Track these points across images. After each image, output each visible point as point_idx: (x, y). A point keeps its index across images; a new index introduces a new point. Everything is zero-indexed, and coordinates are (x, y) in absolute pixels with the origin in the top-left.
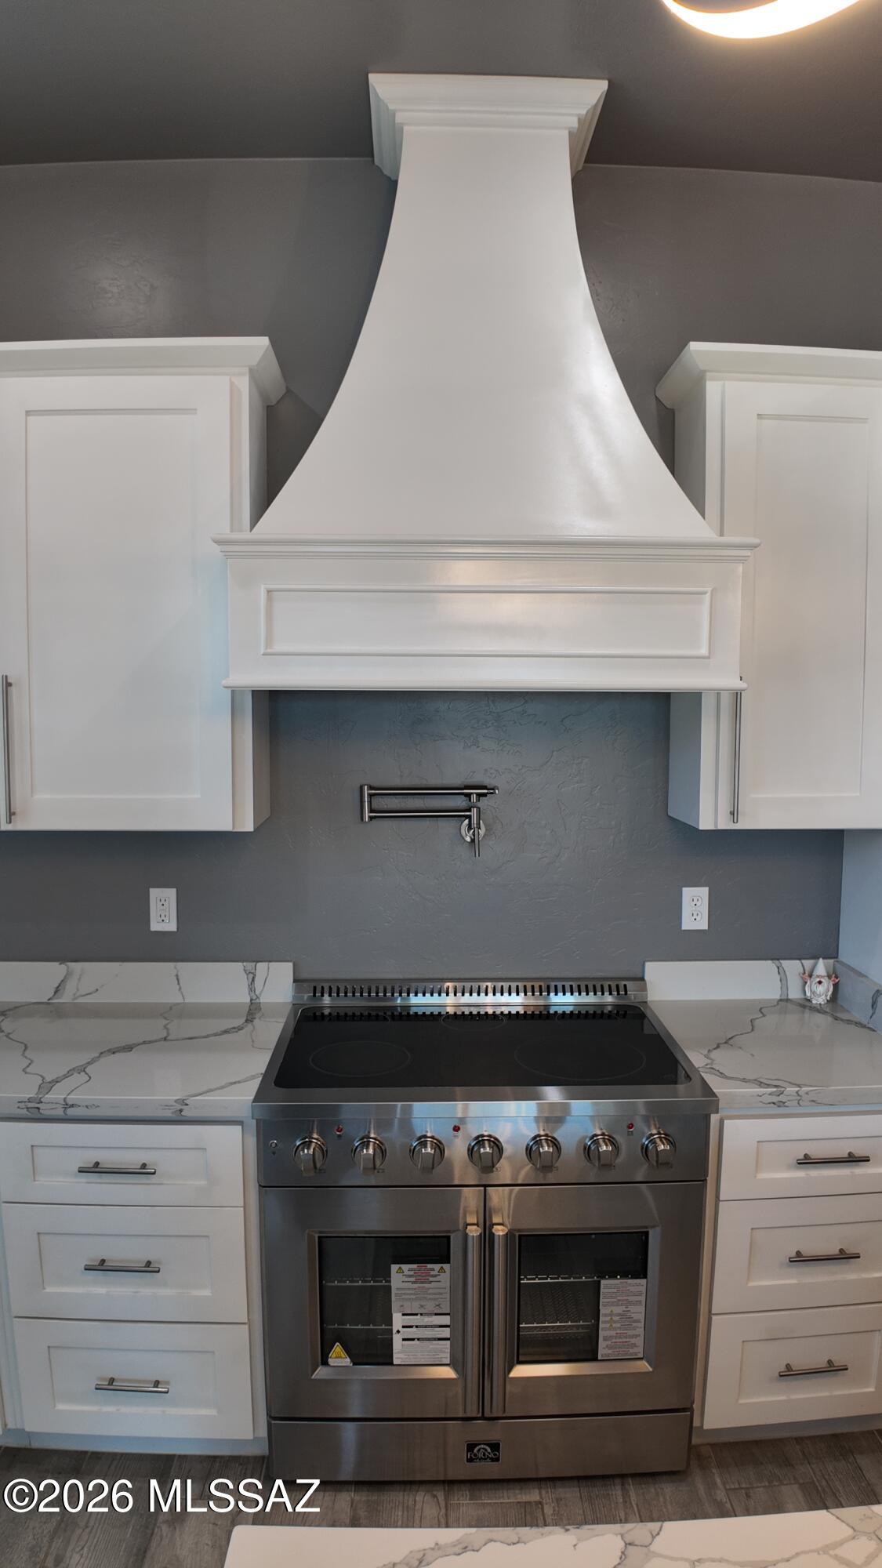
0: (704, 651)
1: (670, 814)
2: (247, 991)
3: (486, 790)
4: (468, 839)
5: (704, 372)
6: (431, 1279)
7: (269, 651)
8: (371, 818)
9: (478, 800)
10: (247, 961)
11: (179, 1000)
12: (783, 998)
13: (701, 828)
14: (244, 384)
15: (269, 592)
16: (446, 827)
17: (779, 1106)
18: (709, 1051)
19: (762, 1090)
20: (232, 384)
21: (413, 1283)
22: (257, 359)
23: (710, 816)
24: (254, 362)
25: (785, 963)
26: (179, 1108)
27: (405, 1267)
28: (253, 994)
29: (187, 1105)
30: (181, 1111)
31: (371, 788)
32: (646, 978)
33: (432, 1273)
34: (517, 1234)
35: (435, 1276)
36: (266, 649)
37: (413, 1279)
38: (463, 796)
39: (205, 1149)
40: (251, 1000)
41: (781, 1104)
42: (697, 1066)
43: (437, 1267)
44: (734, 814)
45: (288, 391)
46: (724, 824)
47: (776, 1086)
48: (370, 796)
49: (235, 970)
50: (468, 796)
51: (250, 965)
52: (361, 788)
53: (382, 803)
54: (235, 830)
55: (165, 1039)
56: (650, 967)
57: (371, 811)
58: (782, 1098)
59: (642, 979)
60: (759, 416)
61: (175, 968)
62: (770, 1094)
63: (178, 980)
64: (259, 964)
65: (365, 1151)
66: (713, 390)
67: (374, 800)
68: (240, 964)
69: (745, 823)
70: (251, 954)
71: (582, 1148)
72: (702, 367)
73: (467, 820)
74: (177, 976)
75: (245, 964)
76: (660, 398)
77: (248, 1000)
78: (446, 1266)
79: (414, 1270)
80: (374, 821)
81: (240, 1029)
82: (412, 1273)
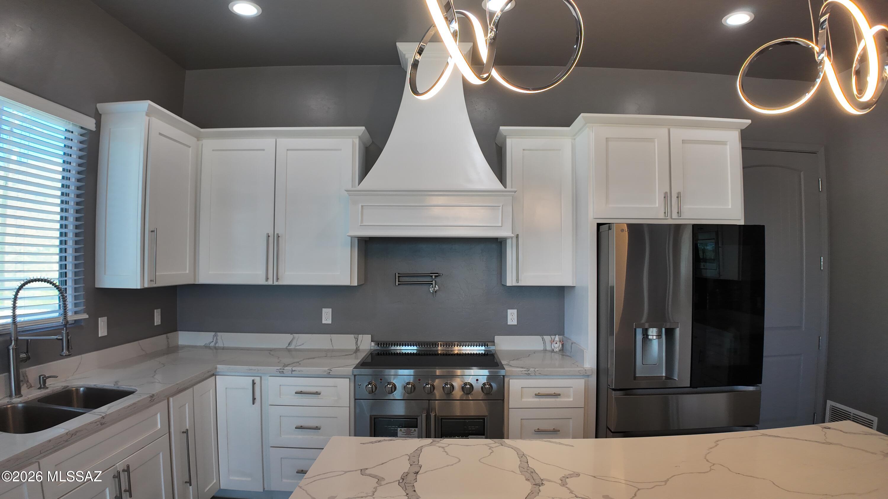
0: (500, 225)
1: (502, 283)
2: (355, 345)
3: (438, 275)
4: (432, 291)
5: (506, 136)
6: (411, 434)
7: (362, 224)
8: (399, 284)
9: (435, 278)
10: (355, 334)
11: (332, 348)
12: (544, 349)
13: (507, 285)
14: (357, 141)
15: (362, 206)
16: (425, 287)
17: (528, 375)
18: (510, 361)
19: (522, 369)
20: (353, 142)
21: (405, 435)
22: (361, 134)
23: (510, 281)
24: (360, 134)
25: (545, 337)
26: (329, 372)
27: (403, 429)
28: (357, 346)
29: (331, 371)
30: (329, 373)
31: (399, 274)
32: (495, 341)
33: (412, 431)
34: (440, 418)
35: (412, 432)
36: (361, 223)
37: (405, 433)
38: (430, 277)
39: (337, 387)
40: (356, 348)
41: (529, 374)
42: (503, 364)
43: (413, 429)
44: (517, 280)
45: (373, 142)
46: (515, 284)
47: (527, 368)
48: (399, 277)
49: (351, 338)
50: (432, 276)
51: (356, 336)
52: (396, 274)
53: (403, 279)
54: (351, 285)
55: (326, 356)
56: (497, 338)
57: (399, 282)
58: (529, 372)
59: (494, 342)
60: (524, 150)
61: (330, 336)
62: (525, 371)
63: (331, 340)
64: (359, 335)
65: (389, 386)
66: (509, 142)
67: (400, 278)
68: (353, 335)
69: (521, 283)
70: (357, 332)
71: (461, 387)
72: (505, 134)
73: (432, 285)
74: (331, 339)
75: (355, 335)
76: (497, 143)
77: (355, 348)
78: (416, 429)
79: (406, 430)
80: (400, 286)
81: (351, 354)
82: (405, 431)
